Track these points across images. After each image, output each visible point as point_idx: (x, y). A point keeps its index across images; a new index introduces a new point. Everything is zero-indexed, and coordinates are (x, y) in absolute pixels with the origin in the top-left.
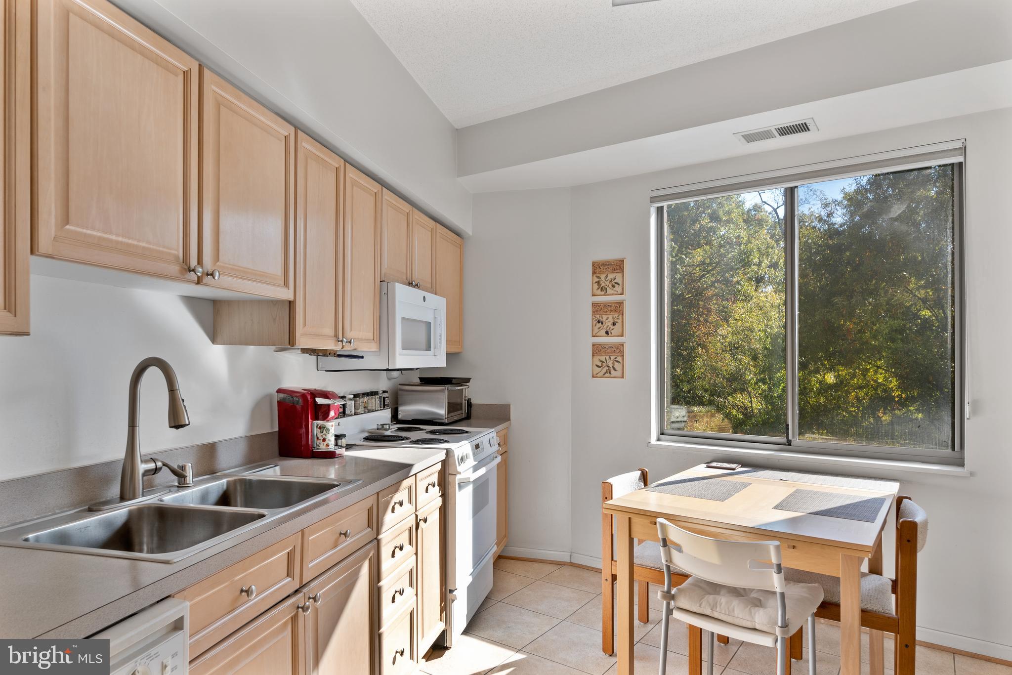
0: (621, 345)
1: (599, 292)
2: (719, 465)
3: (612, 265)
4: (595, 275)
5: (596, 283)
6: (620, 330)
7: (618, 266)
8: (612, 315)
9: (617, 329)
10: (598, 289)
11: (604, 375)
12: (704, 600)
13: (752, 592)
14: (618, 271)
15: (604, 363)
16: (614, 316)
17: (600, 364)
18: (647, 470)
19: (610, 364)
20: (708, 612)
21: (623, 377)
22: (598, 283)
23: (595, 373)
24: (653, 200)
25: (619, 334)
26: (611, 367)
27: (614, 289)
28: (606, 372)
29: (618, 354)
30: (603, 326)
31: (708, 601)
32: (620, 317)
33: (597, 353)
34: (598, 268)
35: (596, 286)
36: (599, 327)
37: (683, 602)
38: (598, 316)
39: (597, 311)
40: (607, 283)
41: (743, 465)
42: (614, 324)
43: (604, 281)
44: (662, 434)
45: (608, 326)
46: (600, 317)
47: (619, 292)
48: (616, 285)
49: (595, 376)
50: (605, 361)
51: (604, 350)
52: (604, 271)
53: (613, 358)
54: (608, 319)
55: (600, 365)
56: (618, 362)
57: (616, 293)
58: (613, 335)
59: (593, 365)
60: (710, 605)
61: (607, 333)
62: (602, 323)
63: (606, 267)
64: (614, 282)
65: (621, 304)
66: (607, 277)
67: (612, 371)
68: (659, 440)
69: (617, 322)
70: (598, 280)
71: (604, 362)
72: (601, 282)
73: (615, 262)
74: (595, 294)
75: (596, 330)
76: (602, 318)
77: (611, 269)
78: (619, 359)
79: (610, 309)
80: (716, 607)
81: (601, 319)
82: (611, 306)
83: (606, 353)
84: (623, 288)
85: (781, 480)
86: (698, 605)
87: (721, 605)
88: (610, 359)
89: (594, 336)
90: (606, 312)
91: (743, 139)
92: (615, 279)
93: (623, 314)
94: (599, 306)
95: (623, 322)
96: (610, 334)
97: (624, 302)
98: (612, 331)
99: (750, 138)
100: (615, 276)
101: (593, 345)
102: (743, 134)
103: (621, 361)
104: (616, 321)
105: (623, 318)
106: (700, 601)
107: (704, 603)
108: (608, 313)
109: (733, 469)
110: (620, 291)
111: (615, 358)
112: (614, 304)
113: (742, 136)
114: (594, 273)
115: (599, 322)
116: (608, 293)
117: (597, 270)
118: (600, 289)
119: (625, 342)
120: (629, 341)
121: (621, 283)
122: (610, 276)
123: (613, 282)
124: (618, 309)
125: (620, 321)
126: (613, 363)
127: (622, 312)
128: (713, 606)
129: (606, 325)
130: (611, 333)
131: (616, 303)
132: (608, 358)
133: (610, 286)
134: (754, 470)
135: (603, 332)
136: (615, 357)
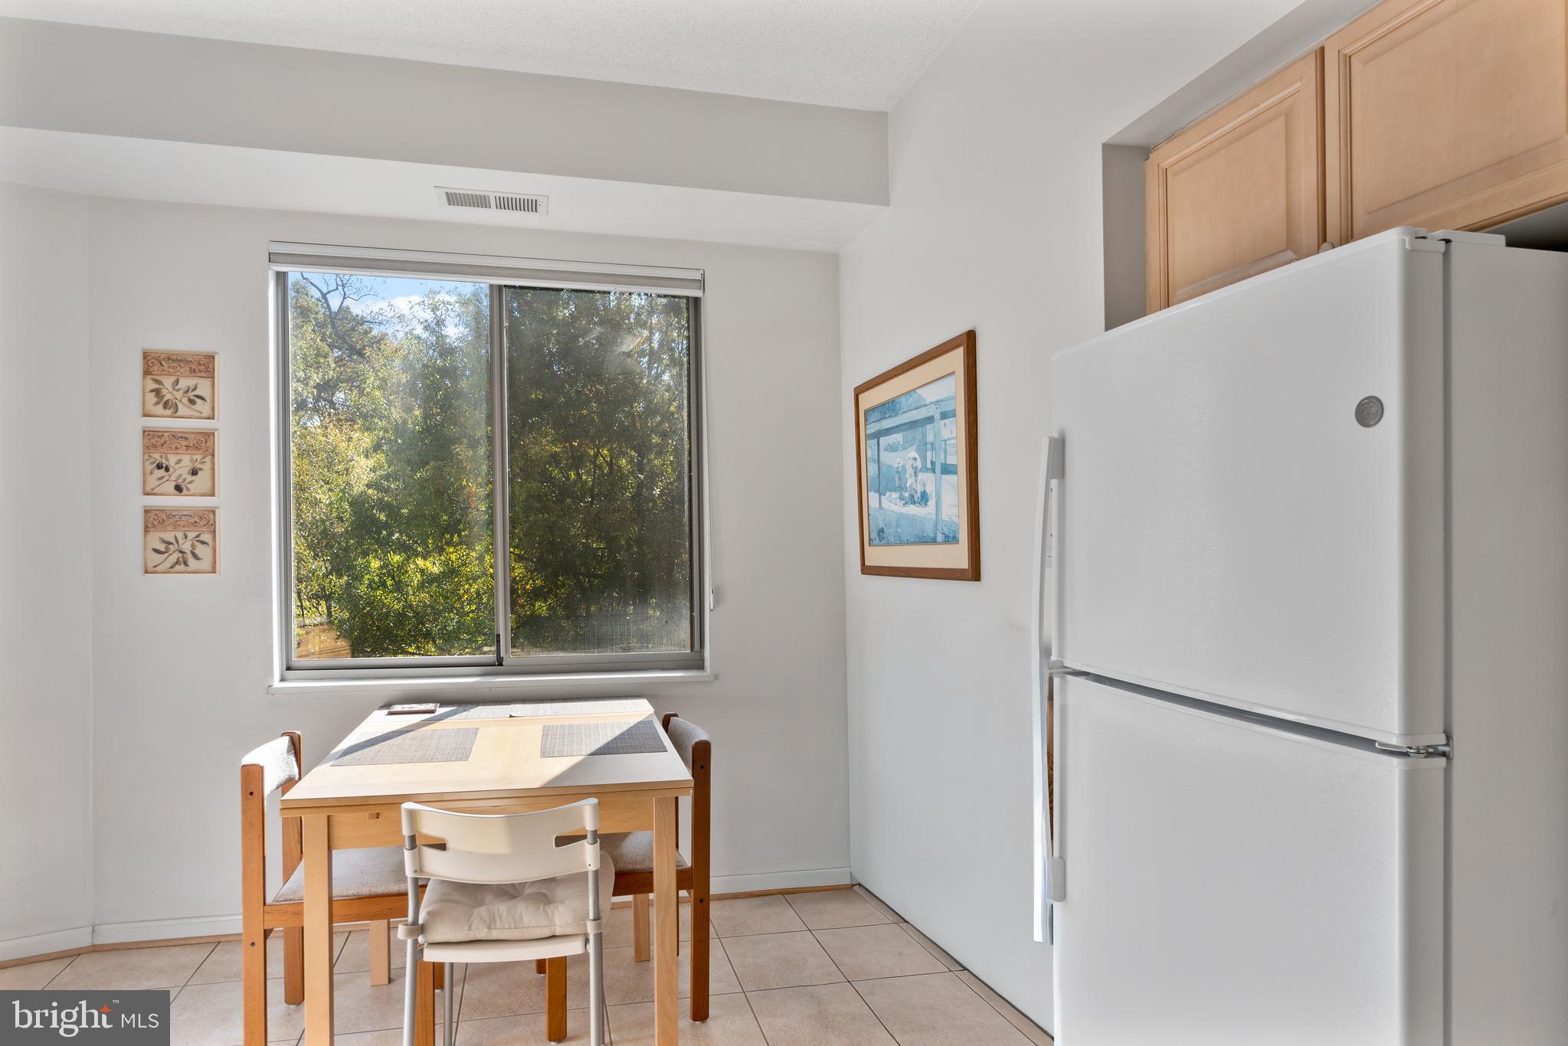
0: (209, 511)
1: (159, 409)
2: (407, 707)
3: (187, 361)
4: (149, 377)
5: (152, 391)
6: (208, 484)
7: (204, 366)
8: (190, 456)
9: (201, 481)
10: (157, 403)
11: (172, 567)
12: (473, 916)
13: (524, 886)
14: (203, 374)
15: (171, 546)
16: (195, 457)
17: (162, 548)
18: (298, 733)
19: (186, 547)
20: (482, 934)
21: (214, 571)
22: (157, 392)
23: (150, 565)
24: (272, 258)
25: (205, 492)
26: (188, 552)
27: (194, 407)
28: (177, 563)
29: (203, 529)
30: (170, 476)
31: (481, 918)
32: (208, 459)
33: (154, 526)
34: (153, 363)
35: (152, 398)
36: (158, 476)
37: (441, 932)
38: (157, 456)
39: (154, 446)
40: (179, 395)
41: (444, 703)
42: (194, 472)
43: (171, 390)
44: (289, 669)
45: (180, 475)
46: (161, 457)
47: (205, 415)
48: (198, 401)
49: (150, 569)
50: (173, 541)
51: (172, 521)
52: (171, 370)
53: (191, 535)
54: (181, 463)
55: (163, 550)
56: (203, 543)
57: (198, 415)
58: (191, 493)
59: (145, 549)
60: (485, 922)
61: (178, 488)
62: (167, 469)
63: (175, 364)
64: (195, 393)
65: (209, 435)
66: (177, 382)
67: (191, 561)
68: (282, 680)
69: (201, 469)
70: (156, 386)
71: (172, 544)
72: (164, 392)
73: (196, 358)
74: (151, 413)
75: (152, 482)
76: (167, 460)
77: (187, 369)
78: (206, 537)
79: (184, 443)
80: (495, 923)
81: (164, 461)
82: (186, 439)
83: (176, 527)
84: (213, 408)
85: (511, 716)
86: (466, 928)
87: (501, 917)
88: (186, 537)
89: (148, 494)
90: (176, 448)
91: (444, 197)
92: (195, 389)
93: (213, 455)
94: (159, 437)
95: (213, 469)
96: (185, 491)
97: (216, 433)
98: (189, 486)
99: (454, 199)
100: (196, 382)
101: (146, 511)
102: (448, 191)
103: (211, 543)
104: (199, 466)
105: (213, 463)
106: (468, 920)
107: (475, 922)
108: (181, 451)
109: (432, 712)
110: (206, 412)
111: (198, 536)
112: (193, 436)
113: (447, 194)
114: (147, 372)
115: (159, 467)
116: (178, 414)
117: (155, 368)
118: (161, 405)
119: (218, 507)
120: (226, 505)
121: (208, 397)
122: (185, 383)
123: (191, 394)
124: (203, 444)
125: (207, 467)
126: (193, 546)
127: (211, 451)
128: (491, 923)
129: (177, 473)
130: (188, 490)
131: (198, 433)
132: (180, 535)
133: (185, 400)
134: (461, 708)
135: (170, 487)
136: (196, 533)
